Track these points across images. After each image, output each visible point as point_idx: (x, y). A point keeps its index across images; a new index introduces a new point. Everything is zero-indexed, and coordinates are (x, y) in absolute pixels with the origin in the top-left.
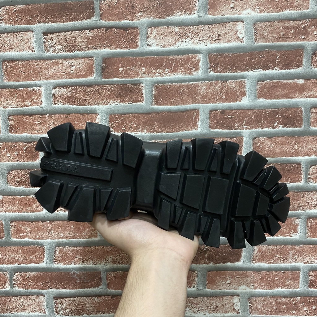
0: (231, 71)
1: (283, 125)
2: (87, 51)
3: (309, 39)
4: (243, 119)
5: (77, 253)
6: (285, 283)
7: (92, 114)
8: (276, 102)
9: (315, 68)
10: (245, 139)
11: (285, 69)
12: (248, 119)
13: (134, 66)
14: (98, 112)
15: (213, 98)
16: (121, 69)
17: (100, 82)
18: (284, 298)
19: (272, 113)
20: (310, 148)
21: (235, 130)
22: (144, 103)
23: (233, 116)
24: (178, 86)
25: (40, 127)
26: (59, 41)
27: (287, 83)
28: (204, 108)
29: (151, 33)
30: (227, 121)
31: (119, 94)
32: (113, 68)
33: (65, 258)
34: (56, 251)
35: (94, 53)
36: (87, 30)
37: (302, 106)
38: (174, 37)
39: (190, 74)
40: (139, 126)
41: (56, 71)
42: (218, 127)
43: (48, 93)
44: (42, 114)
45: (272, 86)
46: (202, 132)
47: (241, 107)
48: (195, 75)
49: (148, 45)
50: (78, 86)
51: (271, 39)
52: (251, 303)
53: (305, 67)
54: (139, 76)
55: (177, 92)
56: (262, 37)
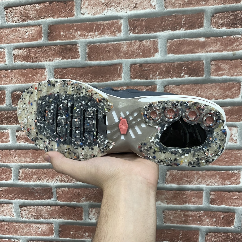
0: (146, 33)
1: (188, 75)
2: (37, 21)
3: (208, 4)
4: (156, 70)
5: (34, 173)
6: (191, 200)
7: (41, 69)
8: (183, 57)
9: (213, 28)
10: (158, 87)
11: (189, 29)
12: (160, 70)
13: (72, 30)
14: (46, 67)
15: (133, 55)
16: (62, 33)
17: (47, 44)
18: (190, 212)
19: (179, 66)
20: (210, 94)
21: (150, 80)
22: (80, 59)
23: (148, 69)
24: (106, 45)
25: (5, 79)
26: (16, 13)
27: (191, 41)
28: (126, 62)
29: (84, 5)
30: (144, 73)
31: (61, 53)
32: (56, 32)
33: (26, 177)
34: (20, 172)
35: (42, 22)
36: (36, 3)
37: (204, 59)
38: (101, 7)
39: (114, 35)
40: (76, 77)
41: (15, 37)
42: (137, 77)
43: (10, 53)
44: (6, 70)
45: (179, 44)
46: (125, 82)
47: (154, 61)
48: (119, 36)
49: (82, 14)
50: (31, 47)
51: (178, 5)
52: (164, 215)
53: (205, 27)
54: (76, 39)
55: (105, 50)
56: (170, 4)
